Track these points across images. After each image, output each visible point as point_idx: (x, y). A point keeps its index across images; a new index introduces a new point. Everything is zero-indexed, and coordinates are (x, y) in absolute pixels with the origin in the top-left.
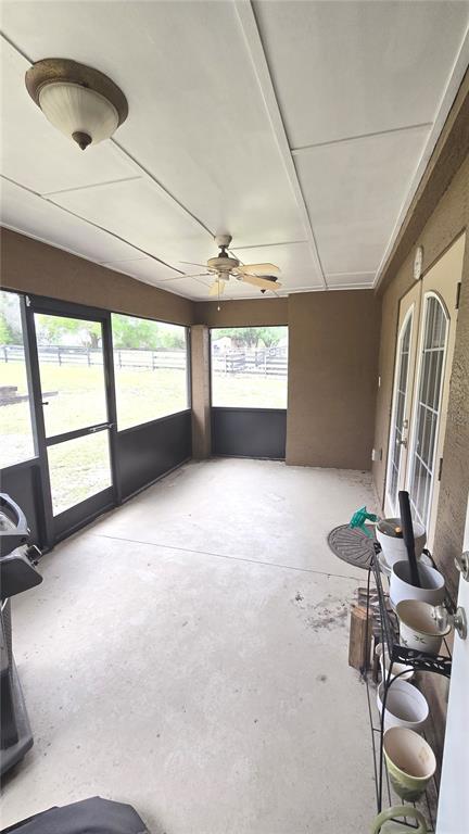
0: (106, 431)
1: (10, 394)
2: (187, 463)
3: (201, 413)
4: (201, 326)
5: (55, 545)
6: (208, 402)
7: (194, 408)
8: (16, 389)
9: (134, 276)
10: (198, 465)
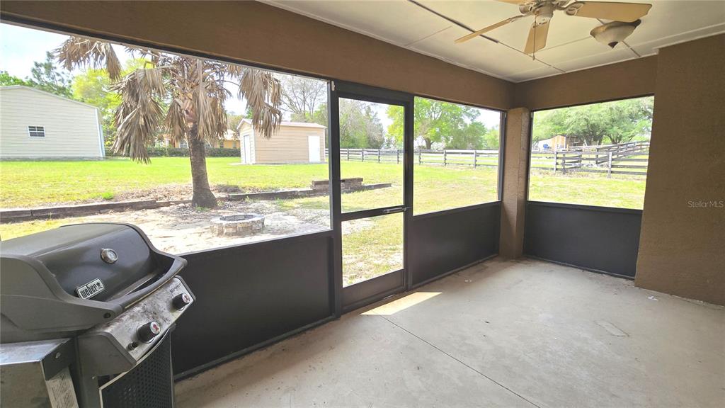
0: (402, 214)
1: (358, 184)
2: (491, 259)
3: (512, 206)
4: (520, 109)
5: (342, 314)
6: (522, 195)
7: (505, 201)
8: (362, 180)
9: (442, 58)
10: (502, 264)
